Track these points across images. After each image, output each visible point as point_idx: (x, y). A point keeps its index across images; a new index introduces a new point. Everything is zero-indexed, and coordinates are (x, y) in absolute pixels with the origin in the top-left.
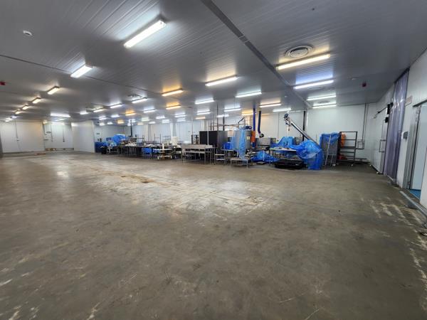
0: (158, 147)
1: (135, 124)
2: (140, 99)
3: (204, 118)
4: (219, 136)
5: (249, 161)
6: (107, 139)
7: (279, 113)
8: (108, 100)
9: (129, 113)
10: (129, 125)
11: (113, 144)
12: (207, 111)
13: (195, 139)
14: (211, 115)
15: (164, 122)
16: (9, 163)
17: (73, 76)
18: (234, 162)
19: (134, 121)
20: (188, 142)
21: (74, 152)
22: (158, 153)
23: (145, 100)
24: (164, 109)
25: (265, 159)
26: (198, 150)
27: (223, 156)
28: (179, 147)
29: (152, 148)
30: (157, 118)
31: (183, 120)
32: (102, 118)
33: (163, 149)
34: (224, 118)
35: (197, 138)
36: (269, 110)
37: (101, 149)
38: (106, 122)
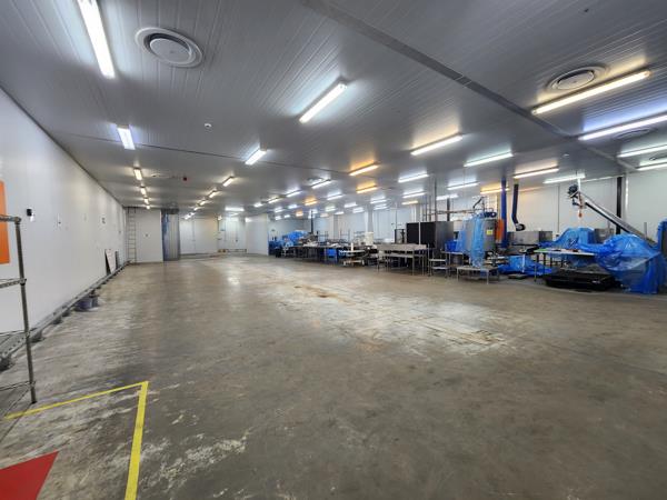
0: (345, 248)
1: (318, 216)
2: (322, 181)
3: (416, 202)
4: (438, 231)
5: (493, 272)
6: (284, 237)
7: (559, 185)
8: (284, 187)
9: (310, 202)
10: (310, 217)
11: (290, 244)
12: (419, 192)
13: (399, 236)
14: (426, 197)
15: (356, 211)
16: (185, 265)
17: (247, 163)
18: (462, 272)
19: (315, 211)
20: (389, 240)
21: (247, 255)
22: (345, 257)
23: (328, 183)
24: (355, 192)
25: (527, 269)
26: (403, 252)
27: (444, 263)
28: (375, 247)
29: (338, 249)
30: (346, 206)
31: (384, 207)
32: (278, 210)
33: (352, 251)
34: (448, 201)
35: (403, 233)
36: (537, 182)
37: (276, 251)
38: (282, 214)
